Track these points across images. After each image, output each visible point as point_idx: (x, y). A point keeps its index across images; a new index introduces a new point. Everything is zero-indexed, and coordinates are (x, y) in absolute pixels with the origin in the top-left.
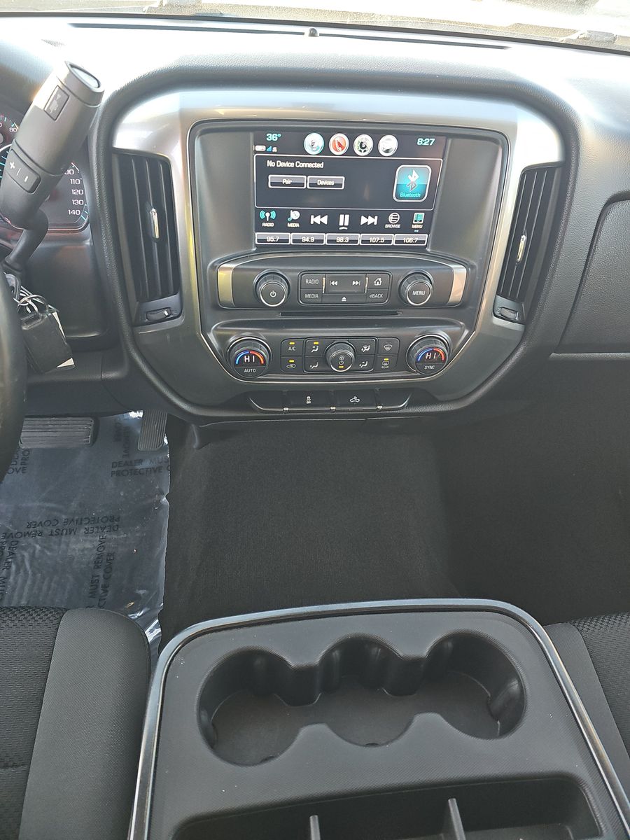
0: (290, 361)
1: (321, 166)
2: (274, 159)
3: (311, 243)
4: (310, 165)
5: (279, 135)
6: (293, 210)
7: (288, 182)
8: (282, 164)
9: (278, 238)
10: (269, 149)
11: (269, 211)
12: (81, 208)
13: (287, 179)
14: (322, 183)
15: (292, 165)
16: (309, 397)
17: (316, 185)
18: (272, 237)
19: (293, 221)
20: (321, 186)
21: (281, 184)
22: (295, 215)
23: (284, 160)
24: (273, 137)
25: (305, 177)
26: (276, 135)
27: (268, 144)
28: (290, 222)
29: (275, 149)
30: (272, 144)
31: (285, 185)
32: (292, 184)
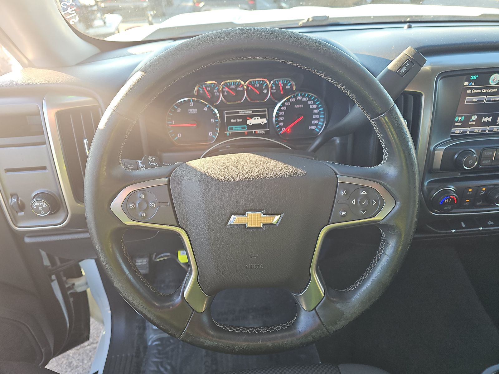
0: (467, 201)
1: (495, 90)
2: (471, 89)
3: (479, 132)
4: (490, 91)
5: (478, 76)
6: (474, 115)
7: (475, 100)
8: (474, 91)
9: (462, 131)
10: (470, 84)
11: (461, 117)
12: (316, 125)
13: (475, 98)
14: (494, 99)
15: (480, 91)
16: (462, 223)
17: (490, 101)
18: (459, 131)
19: (473, 121)
20: (493, 101)
21: (472, 102)
22: (474, 118)
23: (476, 89)
24: (474, 77)
25: (485, 97)
26: (476, 76)
27: (470, 81)
28: (471, 122)
29: (473, 84)
30: (473, 81)
31: (474, 102)
32: (477, 101)
